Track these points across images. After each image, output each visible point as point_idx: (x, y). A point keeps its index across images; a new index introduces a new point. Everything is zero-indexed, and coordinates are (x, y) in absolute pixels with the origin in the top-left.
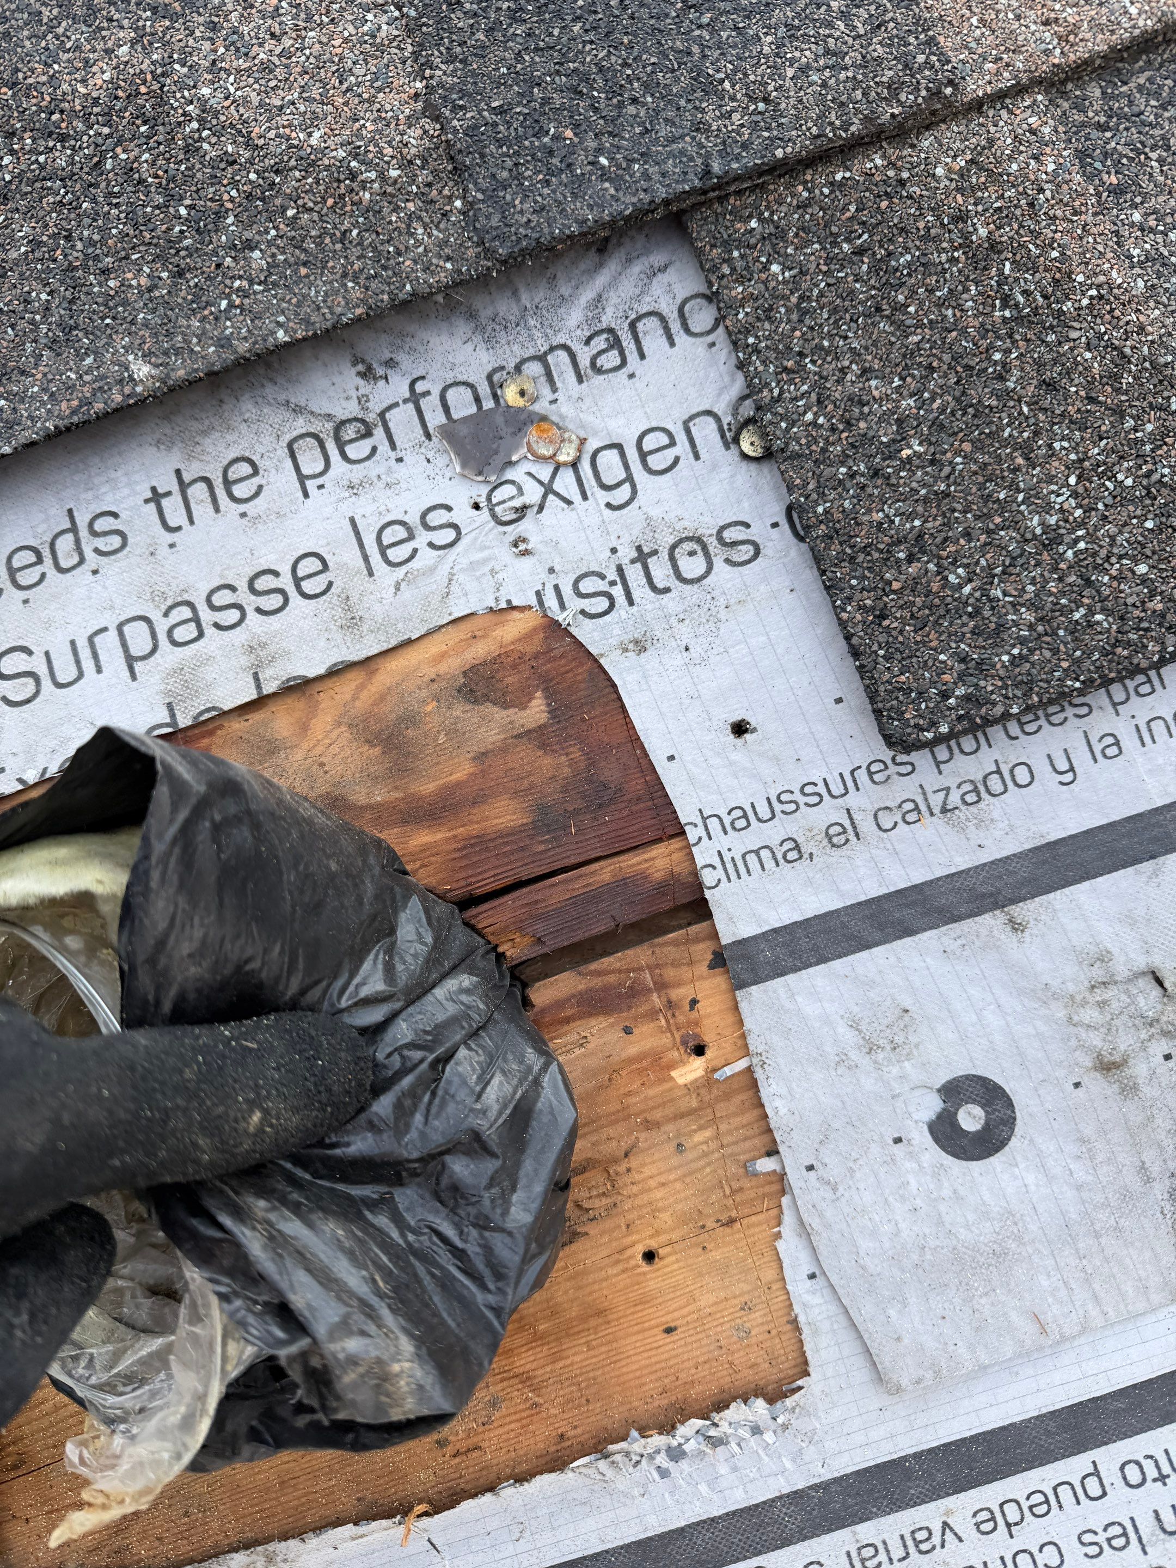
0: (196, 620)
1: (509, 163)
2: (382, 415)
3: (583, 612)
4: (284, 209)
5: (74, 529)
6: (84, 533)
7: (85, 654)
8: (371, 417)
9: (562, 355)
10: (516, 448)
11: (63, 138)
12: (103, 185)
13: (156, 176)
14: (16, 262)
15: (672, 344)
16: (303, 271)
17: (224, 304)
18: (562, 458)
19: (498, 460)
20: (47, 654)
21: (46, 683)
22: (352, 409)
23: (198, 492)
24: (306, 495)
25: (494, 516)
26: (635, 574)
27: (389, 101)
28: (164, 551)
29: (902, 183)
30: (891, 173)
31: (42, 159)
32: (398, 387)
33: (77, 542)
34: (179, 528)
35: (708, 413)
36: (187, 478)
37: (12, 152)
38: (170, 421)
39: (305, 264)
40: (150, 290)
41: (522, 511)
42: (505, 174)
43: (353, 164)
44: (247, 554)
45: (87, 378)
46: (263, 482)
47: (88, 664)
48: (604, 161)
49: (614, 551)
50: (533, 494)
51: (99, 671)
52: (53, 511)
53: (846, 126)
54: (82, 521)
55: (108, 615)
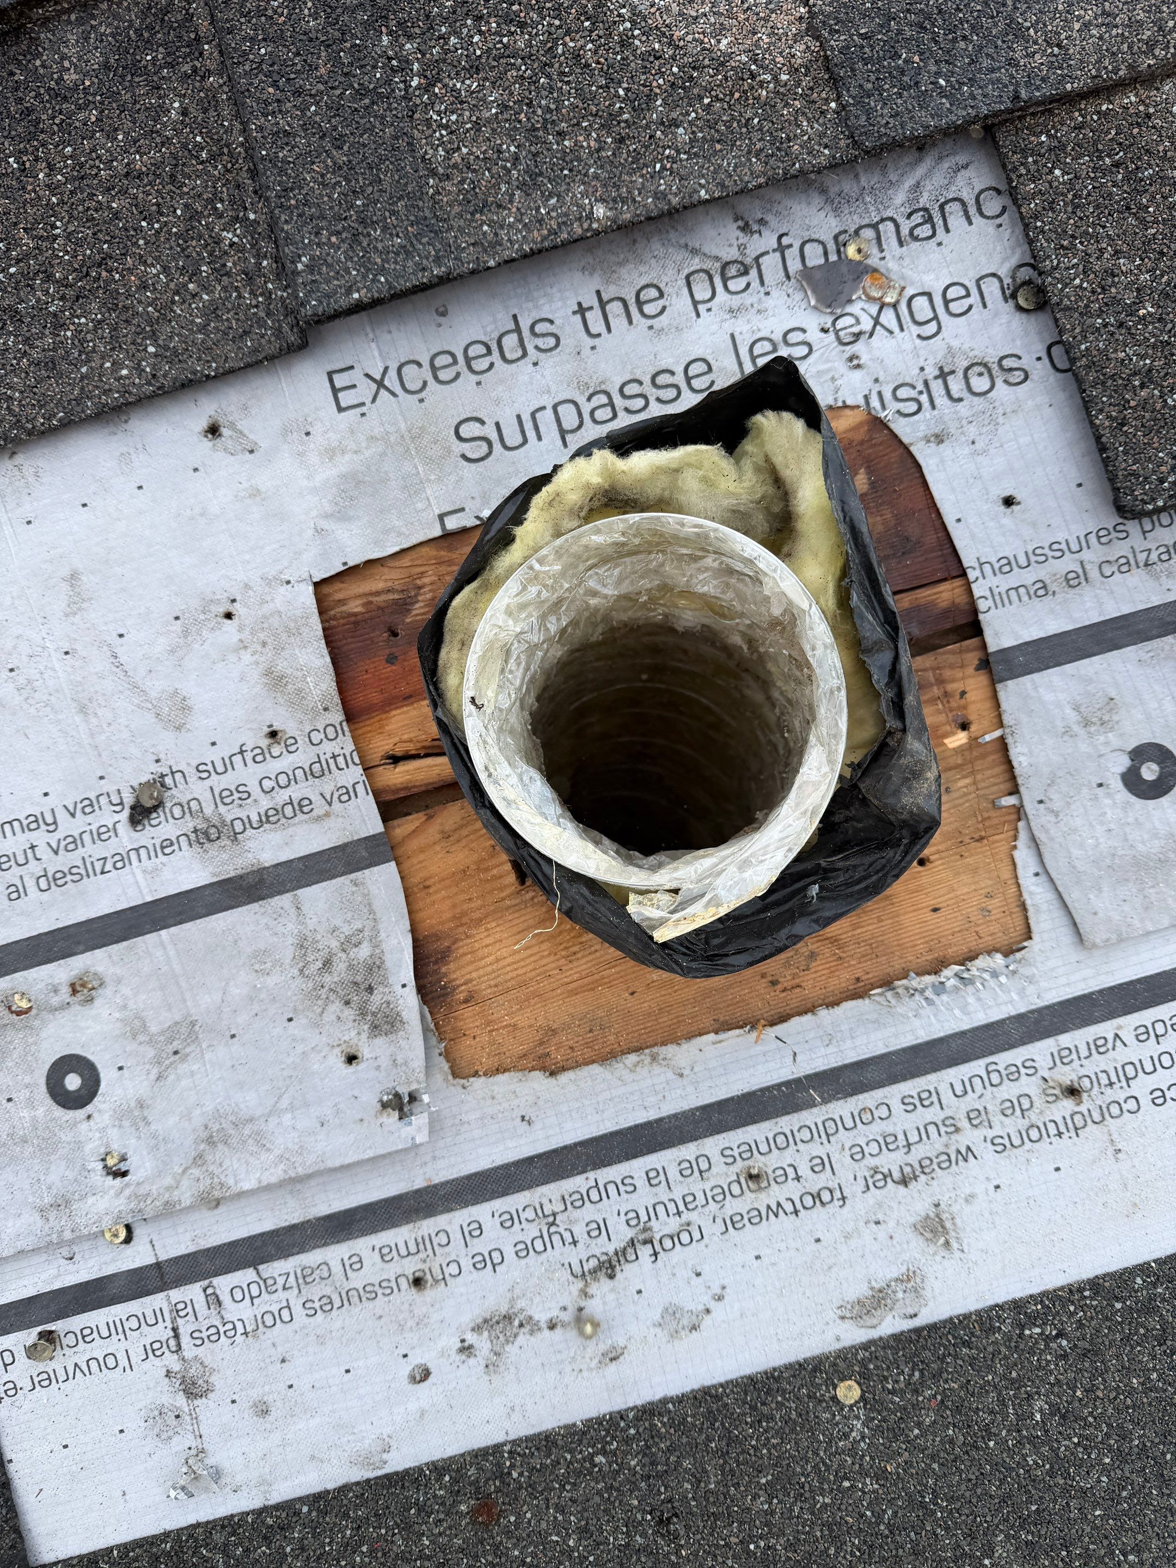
0: (611, 404)
1: (873, 78)
2: (757, 259)
3: (898, 412)
4: (701, 98)
5: (518, 330)
6: (526, 333)
7: (528, 426)
8: (748, 261)
9: (890, 225)
10: (855, 290)
11: (522, 25)
12: (557, 65)
13: (598, 63)
14: (488, 121)
15: (970, 223)
16: (718, 147)
17: (658, 166)
18: (888, 300)
19: (844, 297)
20: (497, 425)
21: (497, 446)
22: (731, 253)
23: (615, 309)
24: (698, 315)
25: (838, 338)
26: (937, 387)
27: (782, 21)
28: (586, 352)
29: (1149, 116)
30: (1141, 108)
31: (505, 40)
32: (768, 240)
33: (521, 340)
34: (599, 335)
35: (994, 275)
36: (605, 297)
37: (481, 33)
38: (592, 253)
39: (718, 142)
40: (598, 151)
41: (857, 336)
42: (870, 86)
43: (753, 67)
44: (652, 357)
45: (554, 214)
46: (667, 304)
47: (531, 434)
48: (942, 82)
49: (922, 369)
50: (867, 324)
51: (539, 438)
52: (500, 316)
53: (1116, 70)
54: (525, 324)
55: (546, 397)
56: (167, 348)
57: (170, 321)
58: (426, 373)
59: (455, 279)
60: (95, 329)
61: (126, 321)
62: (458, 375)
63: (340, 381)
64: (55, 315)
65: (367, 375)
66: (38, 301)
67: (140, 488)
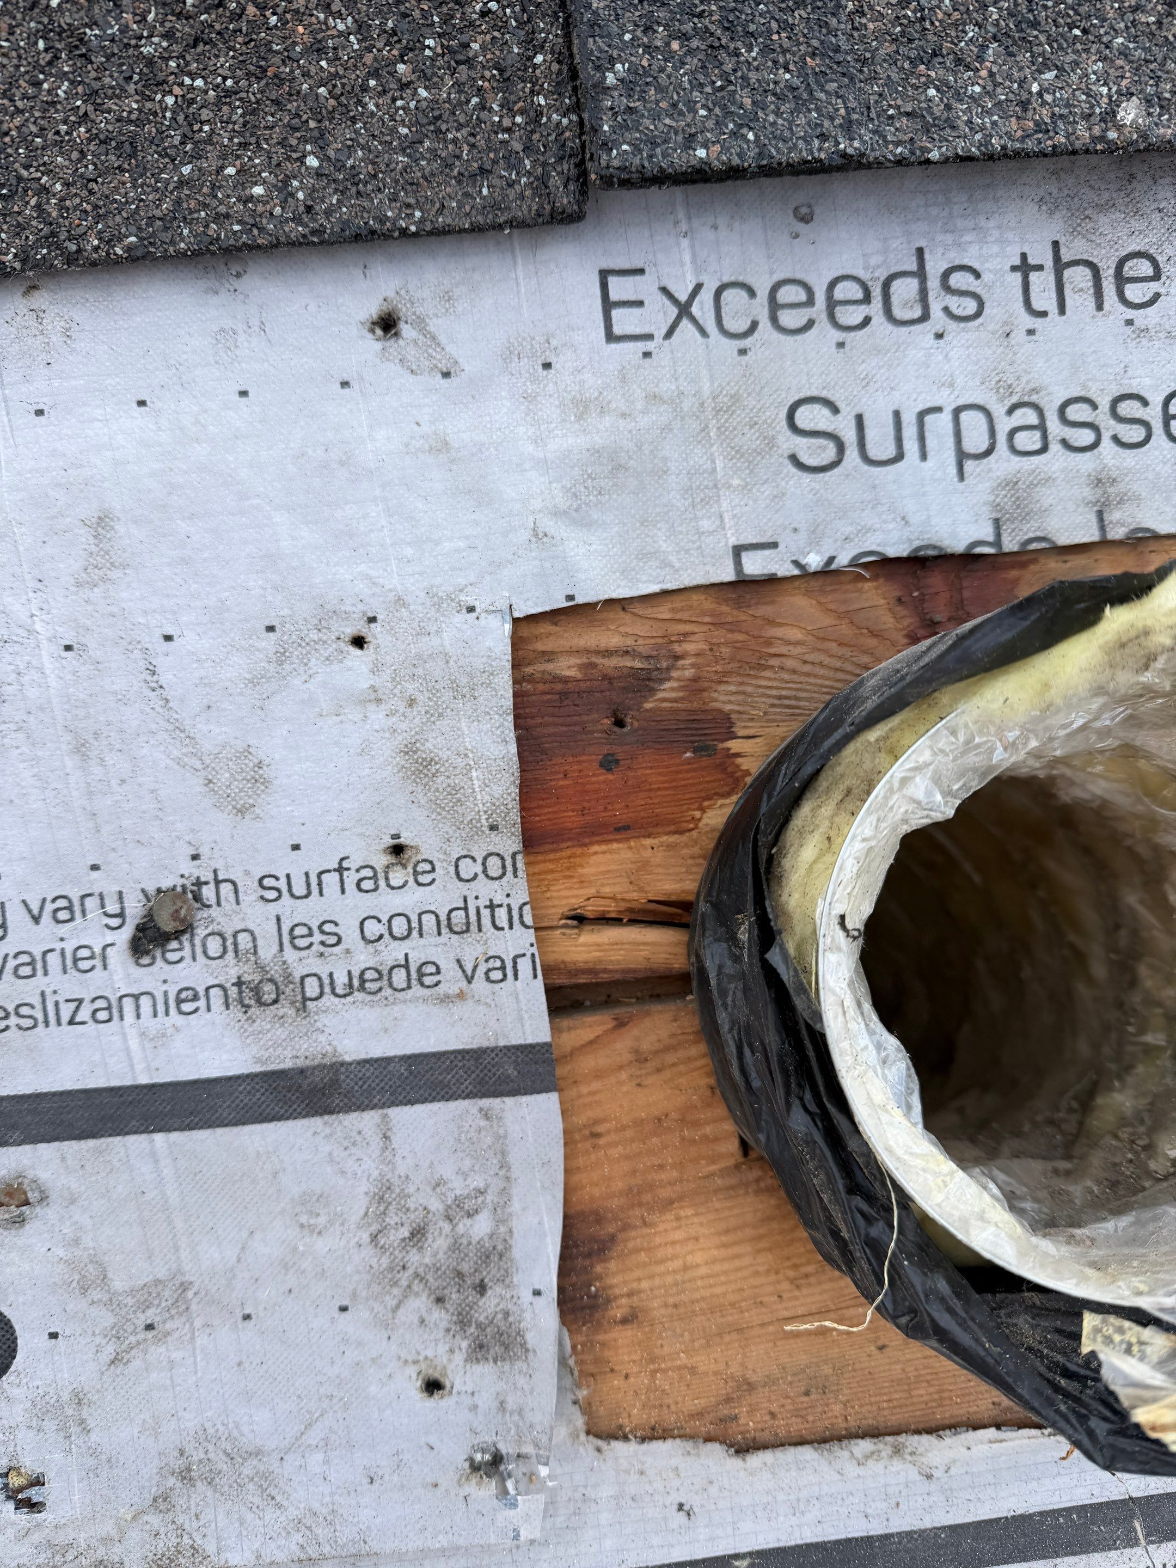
0: (1042, 427)
5: (921, 273)
6: (933, 283)
7: (909, 432)
20: (859, 419)
21: (852, 453)
23: (1078, 277)
28: (1019, 336)
33: (923, 292)
34: (1044, 314)
36: (1066, 256)
44: (1119, 369)
46: (1162, 291)
47: (911, 446)
51: (924, 456)
52: (895, 244)
54: (935, 267)
55: (946, 392)
56: (340, 167)
57: (354, 120)
58: (760, 308)
59: (869, 166)
60: (219, 103)
61: (276, 102)
62: (810, 324)
63: (619, 288)
64: (150, 62)
65: (664, 290)
66: (124, 29)
67: (244, 394)
